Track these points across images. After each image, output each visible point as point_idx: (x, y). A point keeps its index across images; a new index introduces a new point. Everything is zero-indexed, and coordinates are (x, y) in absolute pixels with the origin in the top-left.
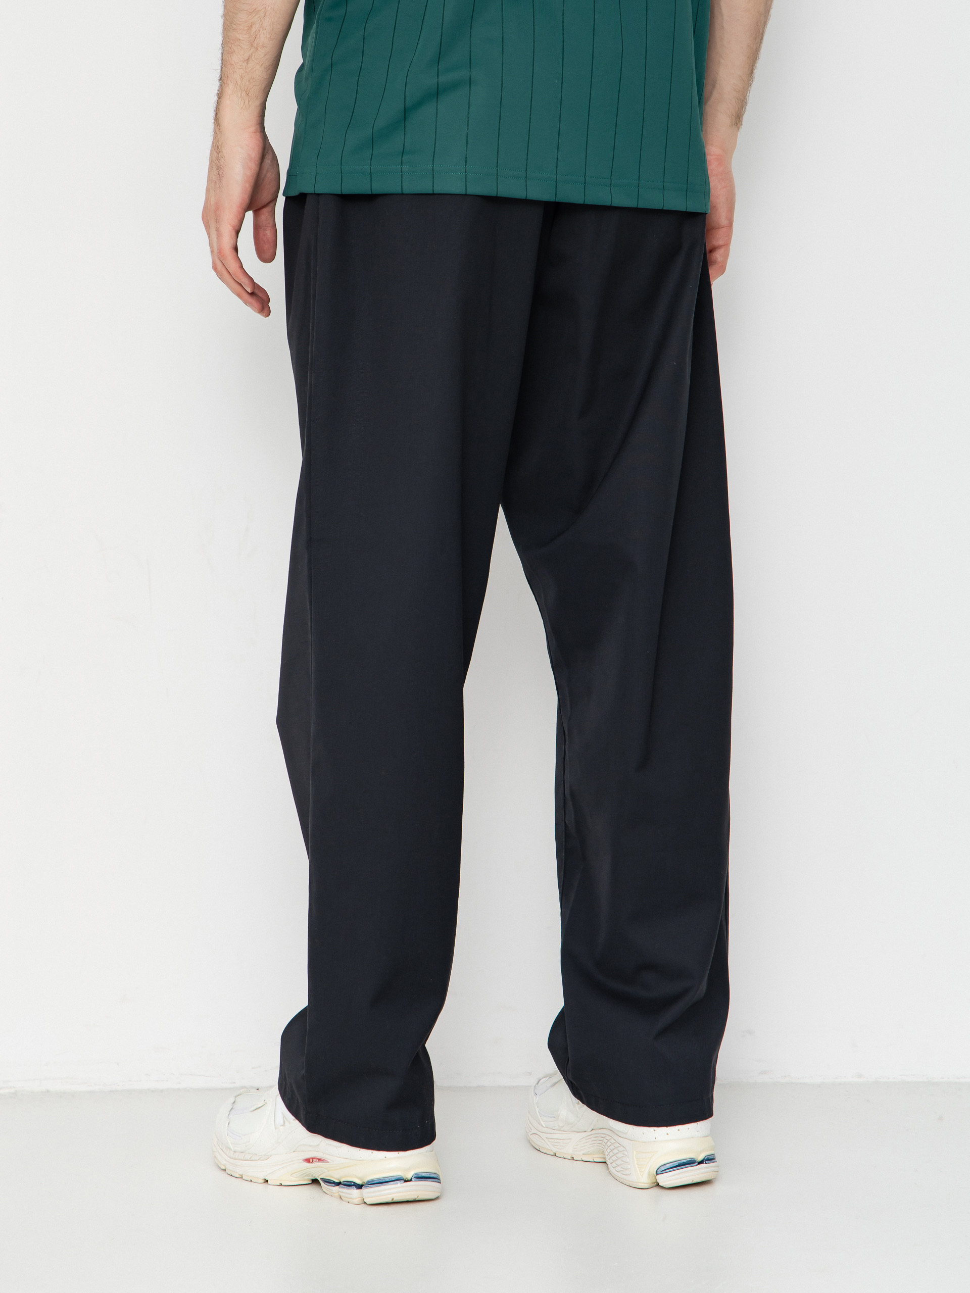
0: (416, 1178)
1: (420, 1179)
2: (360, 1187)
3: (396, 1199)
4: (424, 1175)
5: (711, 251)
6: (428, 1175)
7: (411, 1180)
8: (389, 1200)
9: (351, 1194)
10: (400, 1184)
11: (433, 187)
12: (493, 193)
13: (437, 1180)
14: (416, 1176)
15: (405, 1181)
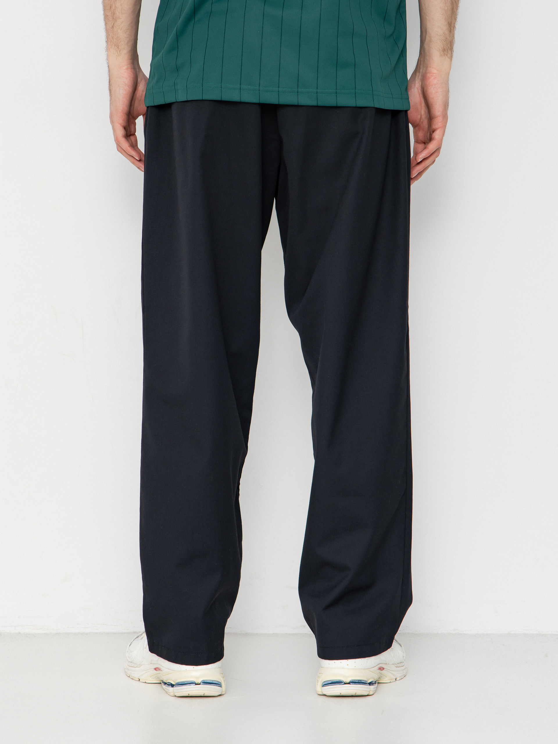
0: (203, 683)
1: (206, 684)
2: (172, 686)
3: (191, 694)
4: (208, 681)
5: (433, 132)
6: (212, 682)
7: (199, 684)
8: (187, 695)
9: (168, 690)
10: (193, 686)
11: (202, 97)
12: (218, 98)
13: (220, 686)
14: (203, 682)
15: (196, 684)
